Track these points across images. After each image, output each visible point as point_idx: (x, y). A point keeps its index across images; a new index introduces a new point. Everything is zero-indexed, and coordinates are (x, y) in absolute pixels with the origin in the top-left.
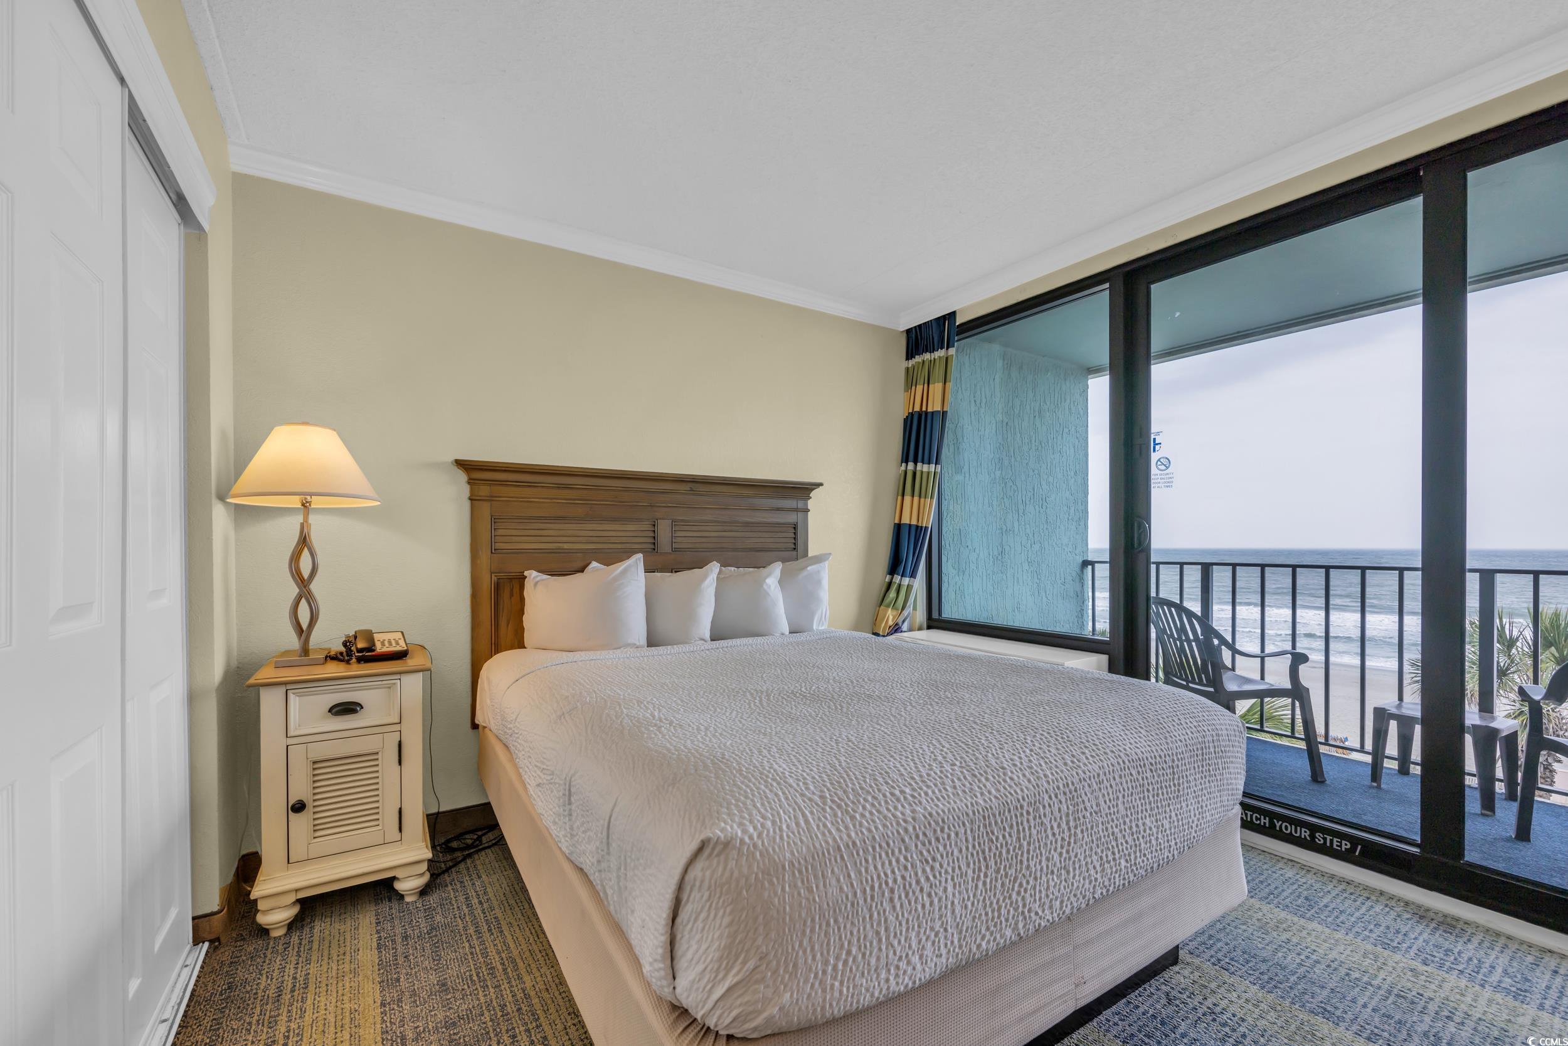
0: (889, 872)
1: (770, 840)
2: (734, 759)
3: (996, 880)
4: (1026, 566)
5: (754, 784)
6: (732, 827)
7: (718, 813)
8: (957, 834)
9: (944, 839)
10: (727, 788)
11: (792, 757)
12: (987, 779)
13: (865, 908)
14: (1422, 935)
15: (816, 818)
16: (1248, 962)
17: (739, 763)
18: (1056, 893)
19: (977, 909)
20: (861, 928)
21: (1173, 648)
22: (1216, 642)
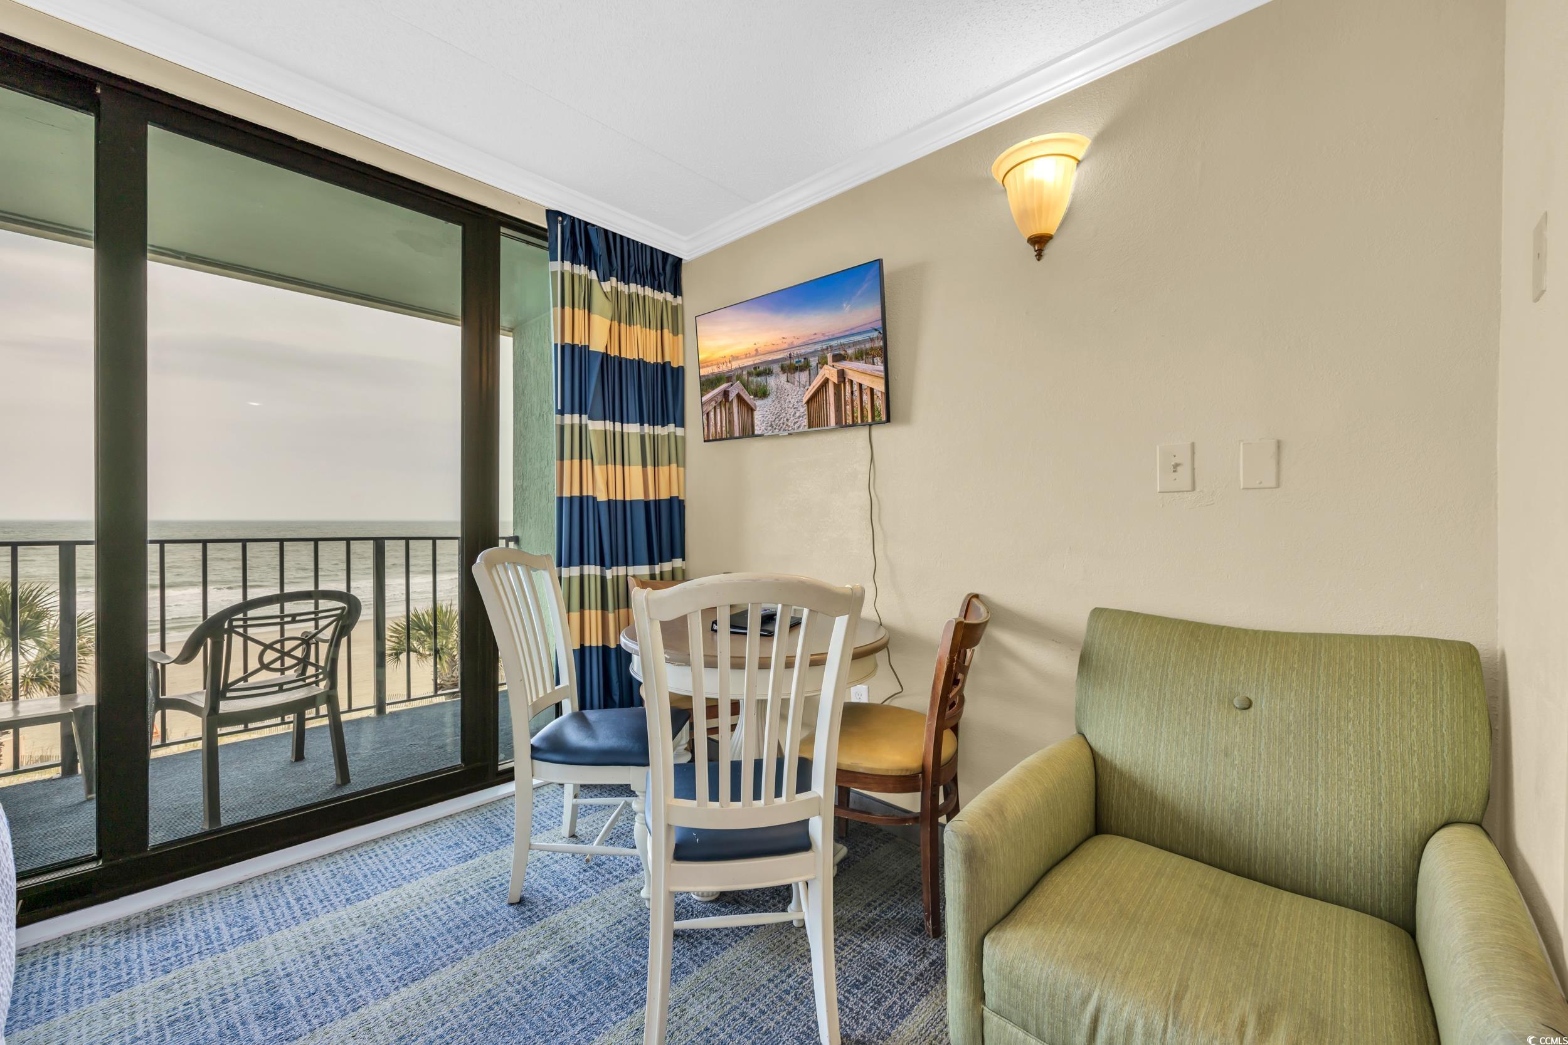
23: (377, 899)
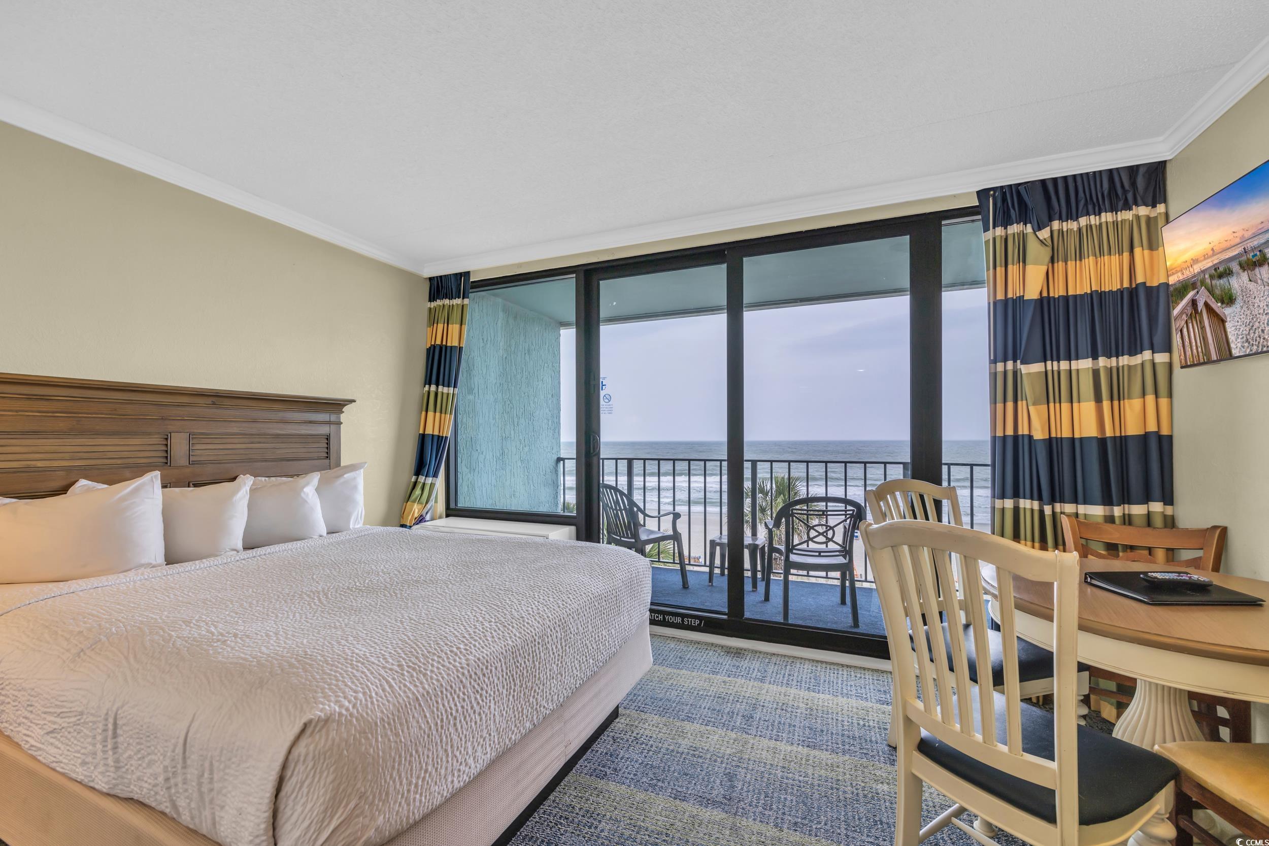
0: (453, 706)
1: (363, 707)
2: (317, 653)
3: (521, 692)
4: (519, 464)
5: (342, 669)
6: (329, 706)
7: (314, 698)
8: (496, 668)
9: (488, 674)
10: (318, 677)
11: (368, 641)
12: (513, 627)
13: (437, 736)
14: (728, 662)
15: (398, 682)
16: (653, 703)
17: (323, 656)
18: (555, 691)
19: (509, 715)
20: (435, 751)
21: (611, 513)
22: (635, 509)
23: (822, 696)
